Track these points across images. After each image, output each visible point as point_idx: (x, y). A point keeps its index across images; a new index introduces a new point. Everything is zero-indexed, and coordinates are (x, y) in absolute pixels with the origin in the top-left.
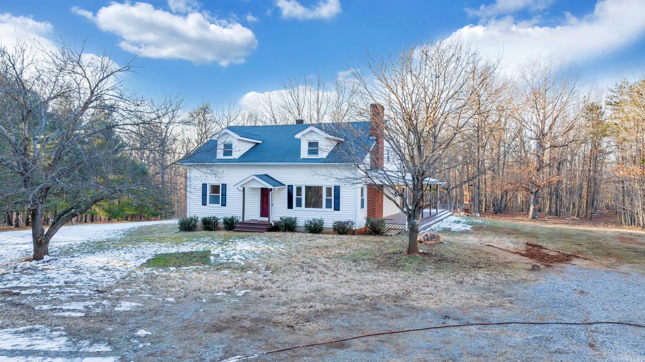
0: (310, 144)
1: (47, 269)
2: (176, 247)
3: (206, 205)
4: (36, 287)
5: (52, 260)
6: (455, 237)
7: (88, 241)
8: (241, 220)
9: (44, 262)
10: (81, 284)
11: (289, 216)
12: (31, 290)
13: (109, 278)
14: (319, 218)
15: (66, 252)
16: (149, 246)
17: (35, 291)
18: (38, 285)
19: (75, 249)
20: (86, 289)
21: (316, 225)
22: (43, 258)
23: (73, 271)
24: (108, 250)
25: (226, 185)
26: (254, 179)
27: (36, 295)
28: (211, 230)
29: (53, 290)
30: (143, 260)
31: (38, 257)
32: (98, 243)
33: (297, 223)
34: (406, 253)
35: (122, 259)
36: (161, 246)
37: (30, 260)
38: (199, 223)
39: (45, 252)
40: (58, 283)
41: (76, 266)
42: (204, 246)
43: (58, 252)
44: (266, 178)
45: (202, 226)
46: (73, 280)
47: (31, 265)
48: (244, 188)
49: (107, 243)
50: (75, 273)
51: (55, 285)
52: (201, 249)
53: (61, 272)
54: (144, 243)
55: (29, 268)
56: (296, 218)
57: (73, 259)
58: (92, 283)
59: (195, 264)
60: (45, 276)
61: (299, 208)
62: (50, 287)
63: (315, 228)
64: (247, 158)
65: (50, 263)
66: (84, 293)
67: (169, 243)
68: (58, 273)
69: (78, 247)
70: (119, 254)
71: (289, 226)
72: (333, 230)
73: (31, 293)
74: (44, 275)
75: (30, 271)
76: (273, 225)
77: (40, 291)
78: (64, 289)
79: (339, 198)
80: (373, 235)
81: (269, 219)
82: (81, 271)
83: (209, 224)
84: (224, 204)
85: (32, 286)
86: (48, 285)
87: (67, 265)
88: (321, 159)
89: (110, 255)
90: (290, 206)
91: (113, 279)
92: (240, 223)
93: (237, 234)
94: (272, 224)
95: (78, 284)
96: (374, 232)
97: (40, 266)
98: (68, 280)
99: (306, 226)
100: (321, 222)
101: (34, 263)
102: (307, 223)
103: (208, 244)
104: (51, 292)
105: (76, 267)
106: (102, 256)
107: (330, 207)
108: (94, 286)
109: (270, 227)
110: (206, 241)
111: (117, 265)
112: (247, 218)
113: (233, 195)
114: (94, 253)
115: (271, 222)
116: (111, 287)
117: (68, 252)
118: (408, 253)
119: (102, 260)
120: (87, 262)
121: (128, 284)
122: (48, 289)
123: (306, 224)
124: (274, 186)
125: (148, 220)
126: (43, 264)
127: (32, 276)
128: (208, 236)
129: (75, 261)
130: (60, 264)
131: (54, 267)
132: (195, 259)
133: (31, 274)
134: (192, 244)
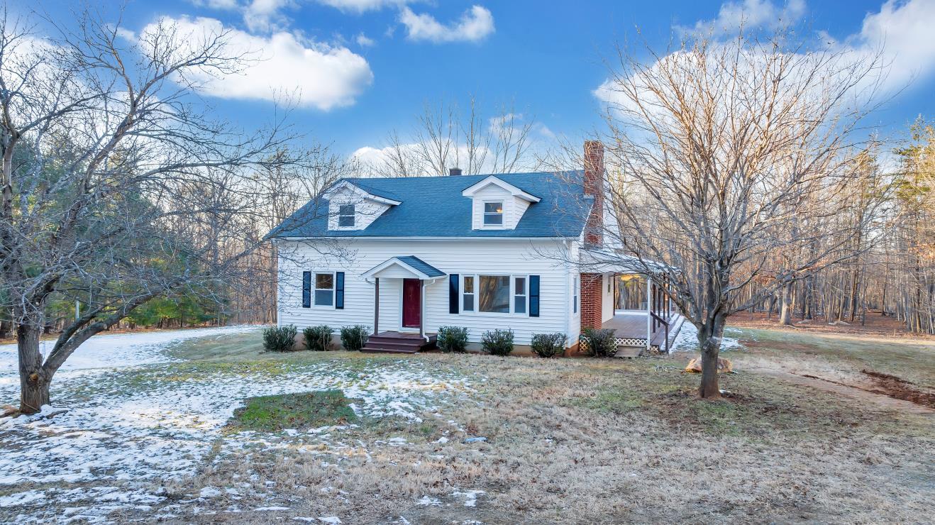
0: (488, 207)
1: (50, 434)
2: (275, 383)
3: (309, 306)
4: (32, 486)
5: (57, 413)
6: (736, 360)
7: (115, 370)
8: (371, 333)
9: (41, 418)
10: (127, 476)
11: (453, 326)
12: (23, 494)
13: (178, 459)
14: (506, 329)
15: (77, 392)
16: (225, 380)
17: (31, 496)
18: (36, 480)
19: (94, 386)
20: (141, 490)
21: (501, 341)
22: (39, 410)
23: (103, 440)
24: (154, 388)
25: (343, 273)
26: (395, 264)
27: (35, 509)
28: (322, 349)
29: (71, 492)
30: (226, 410)
31: (29, 406)
32: (133, 373)
33: (468, 337)
34: (699, 396)
35: (186, 409)
36: (248, 382)
37: (13, 414)
38: (300, 338)
39: (43, 398)
40: (78, 471)
41: (104, 427)
42: (325, 382)
43: (63, 394)
44: (414, 261)
45: (305, 342)
46: (107, 465)
47: (16, 426)
48: (377, 279)
49: (149, 374)
50: (107, 446)
51: (71, 478)
52: (322, 387)
53: (79, 442)
54: (215, 374)
55: (13, 432)
56: (465, 329)
57: (96, 410)
58: (150, 473)
59: (329, 420)
60: (48, 453)
61: (469, 313)
62: (62, 483)
63: (500, 347)
64: (379, 229)
65: (54, 419)
66: (138, 503)
67: (259, 374)
68: (73, 446)
69: (98, 382)
70: (177, 397)
71: (454, 343)
72: (531, 349)
73: (23, 502)
74: (45, 450)
75: (16, 439)
76: (428, 341)
77: (42, 495)
78: (95, 491)
79: (538, 296)
80: (597, 357)
81: (421, 331)
82: (118, 440)
83: (317, 337)
84: (340, 306)
85: (23, 484)
86: (57, 478)
87: (87, 424)
88: (507, 231)
89: (160, 399)
90: (454, 308)
91: (188, 463)
92: (370, 337)
93: (370, 356)
94: (425, 339)
95: (121, 476)
96: (599, 353)
97: (35, 427)
98: (97, 464)
99: (486, 343)
100: (510, 336)
101: (22, 419)
102: (486, 338)
103: (330, 377)
104: (65, 500)
105: (106, 429)
106: (147, 401)
107: (524, 311)
108: (155, 480)
109: (422, 345)
110: (323, 371)
111: (182, 423)
112: (382, 329)
113: (358, 291)
114: (131, 395)
115: (424, 336)
116: (190, 484)
117: (82, 393)
118: (703, 396)
119: (150, 411)
120: (124, 415)
121: (223, 473)
122: (59, 490)
123: (484, 339)
124: (430, 276)
125: (192, 326)
126: (40, 423)
127: (19, 454)
128: (323, 361)
129: (100, 415)
130: (72, 422)
131: (62, 429)
132: (324, 411)
133: (18, 447)
134: (302, 377)
